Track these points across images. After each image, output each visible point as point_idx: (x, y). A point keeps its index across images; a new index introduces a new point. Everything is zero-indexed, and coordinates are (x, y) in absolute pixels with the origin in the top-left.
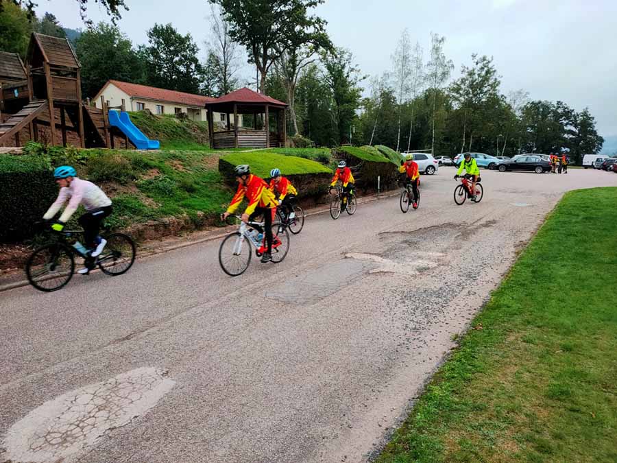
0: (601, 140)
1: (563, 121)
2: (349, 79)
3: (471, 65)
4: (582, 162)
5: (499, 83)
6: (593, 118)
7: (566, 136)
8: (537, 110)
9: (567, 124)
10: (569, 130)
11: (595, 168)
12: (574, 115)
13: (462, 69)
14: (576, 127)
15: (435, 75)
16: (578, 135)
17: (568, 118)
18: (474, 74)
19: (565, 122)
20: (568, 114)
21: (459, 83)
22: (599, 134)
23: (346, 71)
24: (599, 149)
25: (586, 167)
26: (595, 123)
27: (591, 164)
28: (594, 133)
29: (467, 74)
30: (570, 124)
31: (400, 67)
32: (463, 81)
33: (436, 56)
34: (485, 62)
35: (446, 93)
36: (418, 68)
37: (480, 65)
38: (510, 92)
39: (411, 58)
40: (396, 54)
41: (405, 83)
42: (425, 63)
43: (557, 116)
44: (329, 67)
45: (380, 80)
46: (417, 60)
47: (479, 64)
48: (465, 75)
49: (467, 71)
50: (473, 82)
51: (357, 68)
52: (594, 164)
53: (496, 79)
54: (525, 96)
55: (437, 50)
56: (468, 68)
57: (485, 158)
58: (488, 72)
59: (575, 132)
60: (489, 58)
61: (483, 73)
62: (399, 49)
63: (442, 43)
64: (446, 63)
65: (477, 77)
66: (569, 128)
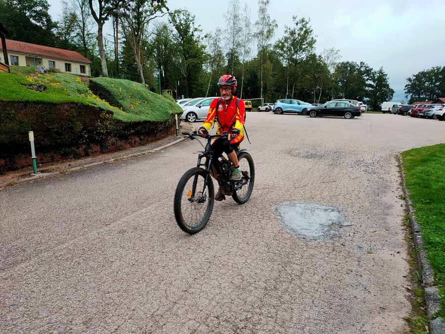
0: (392, 92)
1: (365, 77)
2: (195, 38)
3: (292, 26)
4: (381, 108)
5: (315, 41)
6: (387, 75)
7: (367, 88)
8: (345, 69)
9: (368, 79)
10: (370, 84)
11: (392, 113)
12: (373, 73)
13: (285, 29)
14: (374, 81)
15: (261, 33)
16: (376, 88)
17: (368, 75)
18: (295, 33)
20: (368, 71)
21: (283, 41)
22: (391, 87)
23: (191, 30)
24: (391, 98)
25: (384, 112)
26: (388, 78)
27: (388, 110)
28: (388, 86)
29: (289, 33)
30: (370, 80)
31: (232, 25)
32: (286, 40)
33: (262, 16)
34: (304, 23)
35: (272, 49)
36: (247, 26)
37: (300, 26)
38: (325, 50)
39: (240, 17)
40: (228, 12)
41: (236, 39)
43: (361, 73)
45: (213, 35)
46: (247, 19)
47: (298, 25)
48: (287, 35)
49: (289, 31)
50: (294, 40)
51: (200, 28)
52: (391, 110)
53: (312, 38)
54: (337, 53)
55: (262, 11)
56: (290, 29)
57: (299, 104)
58: (306, 32)
59: (374, 86)
60: (306, 20)
61: (302, 33)
62: (231, 9)
63: (267, 5)
64: (271, 23)
65: (297, 36)
66: (369, 82)
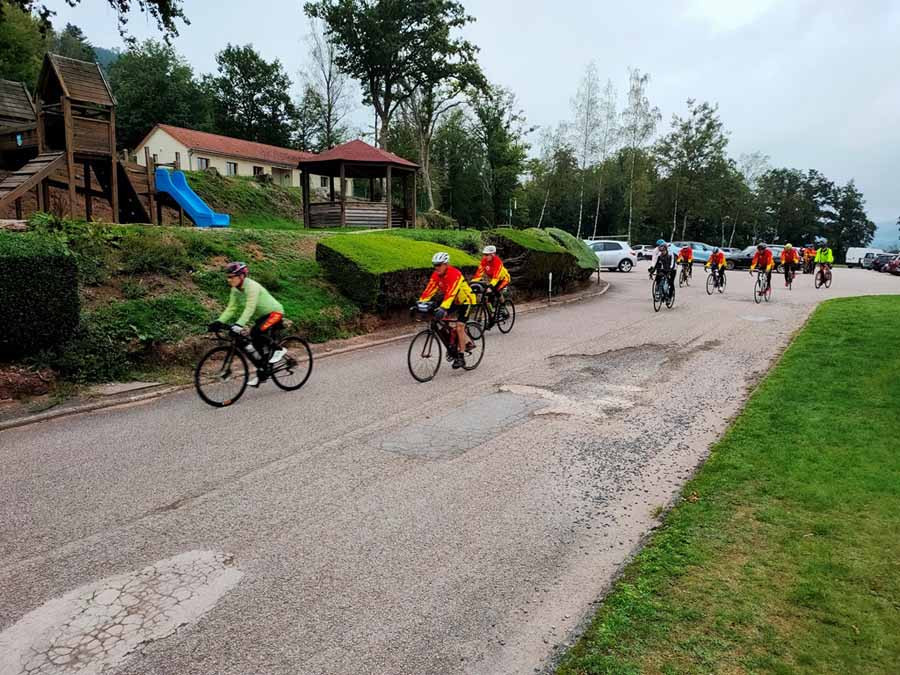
0: (872, 227)
1: (818, 199)
2: (510, 132)
3: (686, 116)
4: (845, 259)
5: (726, 141)
6: (862, 195)
7: (822, 220)
8: (781, 182)
9: (823, 203)
10: (827, 212)
11: (863, 268)
12: (834, 190)
13: (672, 121)
14: (836, 207)
15: (634, 128)
16: (840, 219)
17: (825, 195)
18: (691, 128)
19: (821, 200)
20: (825, 188)
21: (668, 140)
22: (870, 218)
23: (505, 118)
24: (870, 240)
25: (851, 266)
26: (865, 202)
27: (857, 262)
28: (862, 216)
29: (679, 127)
30: (829, 203)
31: (583, 115)
32: (674, 138)
33: (636, 101)
34: (707, 111)
35: (650, 154)
36: (610, 117)
37: (699, 116)
38: (742, 156)
39: (599, 104)
40: (578, 96)
41: (590, 138)
42: (619, 110)
43: (810, 191)
44: (480, 113)
45: (554, 133)
46: (610, 107)
47: (698, 114)
48: (676, 130)
49: (680, 123)
50: (688, 139)
51: (522, 116)
52: (862, 261)
53: (721, 136)
54: (764, 161)
55: (636, 92)
56: (681, 120)
57: (705, 250)
58: (710, 126)
59: (835, 215)
60: (711, 106)
61: (704, 127)
62: (583, 90)
63: (644, 82)
64: (649, 111)
65: (694, 132)
66: (826, 208)
